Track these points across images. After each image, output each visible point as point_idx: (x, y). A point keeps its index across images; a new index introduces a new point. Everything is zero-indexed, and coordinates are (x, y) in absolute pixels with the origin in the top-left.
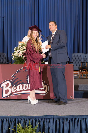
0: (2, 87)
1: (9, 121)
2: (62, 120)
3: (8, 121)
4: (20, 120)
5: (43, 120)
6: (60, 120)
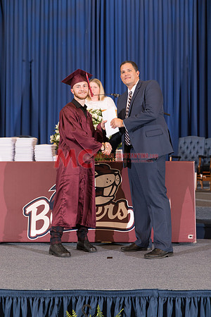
0: (27, 213)
1: (47, 302)
2: (180, 300)
3: (44, 302)
4: (74, 301)
5: (133, 301)
6: (174, 301)
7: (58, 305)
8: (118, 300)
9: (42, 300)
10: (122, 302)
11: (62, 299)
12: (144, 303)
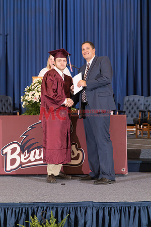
1: (17, 211)
2: (107, 209)
4: (36, 210)
6: (104, 210)
7: (25, 213)
8: (65, 209)
9: (14, 210)
10: (68, 211)
11: (28, 209)
12: (83, 211)
